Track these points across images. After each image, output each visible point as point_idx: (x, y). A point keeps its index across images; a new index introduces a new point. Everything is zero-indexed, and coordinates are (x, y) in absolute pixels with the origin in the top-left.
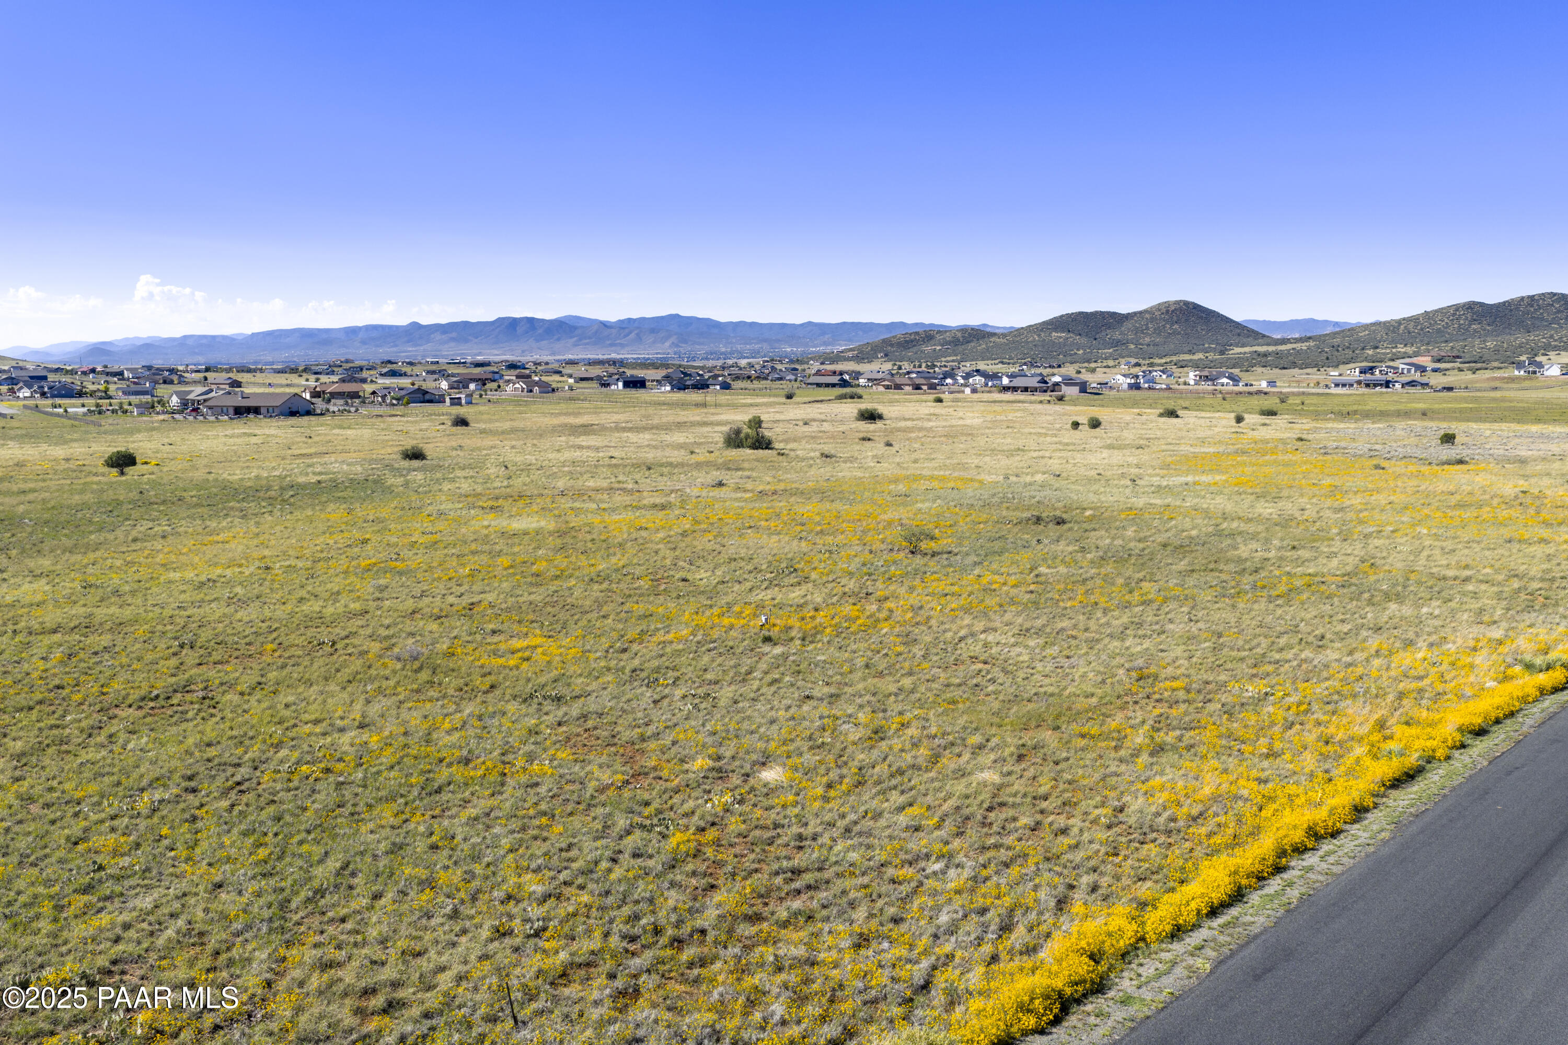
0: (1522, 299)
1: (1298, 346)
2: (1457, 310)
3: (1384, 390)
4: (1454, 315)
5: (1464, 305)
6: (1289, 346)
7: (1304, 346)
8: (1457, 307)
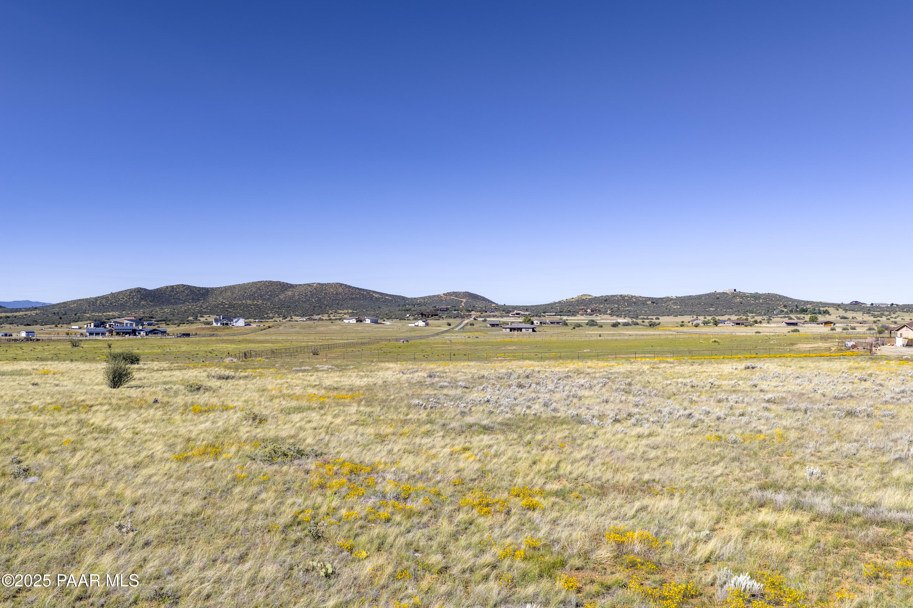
0: (167, 287)
1: (29, 313)
2: (131, 292)
3: (132, 337)
4: (130, 295)
5: (135, 290)
6: (21, 313)
7: (33, 313)
8: (131, 291)
